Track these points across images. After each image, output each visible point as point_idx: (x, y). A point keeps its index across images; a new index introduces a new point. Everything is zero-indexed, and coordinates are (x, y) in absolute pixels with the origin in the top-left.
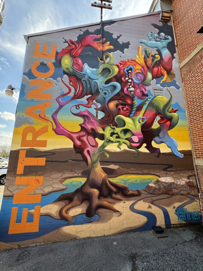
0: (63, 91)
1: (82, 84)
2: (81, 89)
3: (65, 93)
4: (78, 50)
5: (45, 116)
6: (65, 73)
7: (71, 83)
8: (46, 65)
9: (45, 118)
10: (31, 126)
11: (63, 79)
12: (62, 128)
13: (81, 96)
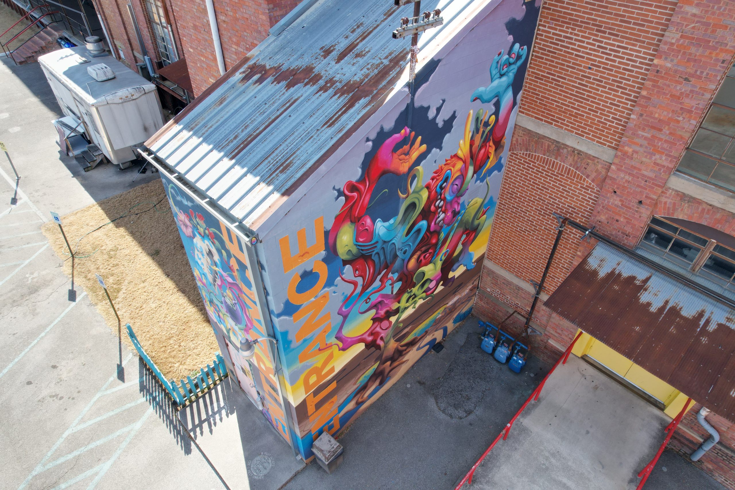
0: (345, 294)
1: (373, 261)
2: (371, 271)
3: (348, 295)
4: (364, 198)
5: (327, 344)
6: (345, 263)
7: (357, 272)
8: (311, 272)
9: (328, 346)
10: (312, 368)
11: (343, 276)
12: (349, 340)
13: (372, 281)
